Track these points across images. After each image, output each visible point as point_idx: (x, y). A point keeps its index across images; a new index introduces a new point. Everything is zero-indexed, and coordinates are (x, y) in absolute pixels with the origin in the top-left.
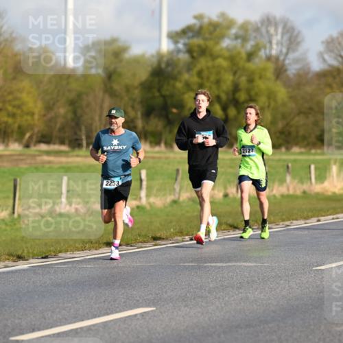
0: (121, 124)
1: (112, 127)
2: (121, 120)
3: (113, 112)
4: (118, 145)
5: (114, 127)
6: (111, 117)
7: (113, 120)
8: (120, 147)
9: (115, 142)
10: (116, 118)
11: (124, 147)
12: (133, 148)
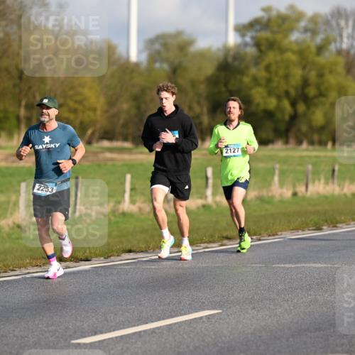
0: (54, 117)
1: (43, 119)
2: (53, 112)
3: (45, 101)
4: (51, 142)
5: (45, 119)
6: (42, 106)
7: (44, 111)
8: (52, 146)
9: (47, 139)
10: (48, 108)
11: (57, 145)
12: (69, 144)
